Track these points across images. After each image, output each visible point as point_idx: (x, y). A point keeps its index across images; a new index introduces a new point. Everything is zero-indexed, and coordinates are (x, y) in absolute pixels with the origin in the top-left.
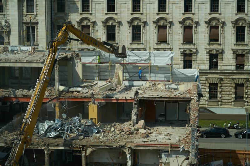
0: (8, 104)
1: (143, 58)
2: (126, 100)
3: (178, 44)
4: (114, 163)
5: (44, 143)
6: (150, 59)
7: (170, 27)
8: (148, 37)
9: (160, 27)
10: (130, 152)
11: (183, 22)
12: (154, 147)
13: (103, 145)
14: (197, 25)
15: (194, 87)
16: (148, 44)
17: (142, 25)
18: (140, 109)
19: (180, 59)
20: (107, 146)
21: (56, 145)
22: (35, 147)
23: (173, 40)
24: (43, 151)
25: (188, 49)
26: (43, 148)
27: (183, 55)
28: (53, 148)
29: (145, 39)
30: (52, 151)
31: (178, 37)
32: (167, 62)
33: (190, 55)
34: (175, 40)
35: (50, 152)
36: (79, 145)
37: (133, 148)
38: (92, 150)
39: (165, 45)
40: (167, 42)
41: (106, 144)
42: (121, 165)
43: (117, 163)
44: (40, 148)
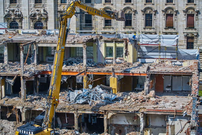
0: (45, 77)
1: (154, 40)
2: (140, 74)
3: (182, 29)
4: (129, 125)
5: (74, 108)
6: (160, 41)
7: (176, 15)
8: (158, 23)
9: (168, 15)
10: (143, 116)
11: (186, 11)
12: (162, 112)
13: (121, 110)
14: (198, 13)
15: (195, 64)
16: (158, 29)
17: (153, 13)
18: (151, 81)
19: (184, 41)
20: (125, 111)
21: (84, 110)
22: (67, 112)
23: (179, 25)
24: (73, 114)
25: (190, 33)
26: (73, 112)
27: (186, 37)
28: (81, 112)
29: (156, 25)
30: (80, 115)
31: (182, 23)
32: (173, 43)
33: (192, 38)
34: (180, 26)
35: (78, 115)
36: (102, 110)
37: (145, 113)
38: (112, 114)
39: (172, 29)
40: (173, 27)
41: (124, 110)
42: (135, 127)
43: (132, 125)
44: (71, 112)
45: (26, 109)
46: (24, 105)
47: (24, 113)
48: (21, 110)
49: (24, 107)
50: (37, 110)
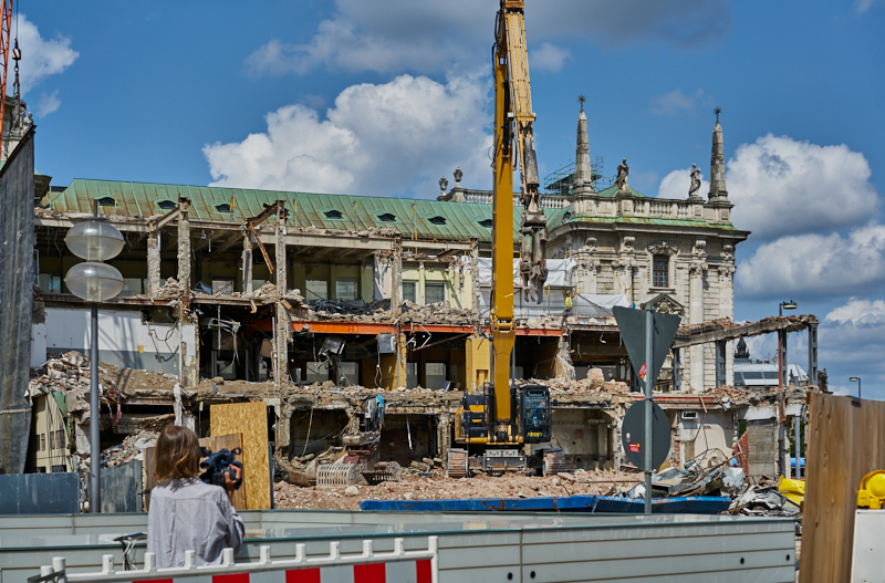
2: (544, 330)
5: (438, 400)
10: (623, 415)
20: (576, 403)
22: (418, 410)
24: (435, 418)
26: (437, 411)
35: (453, 420)
41: (576, 399)
42: (579, 460)
43: (571, 456)
44: (429, 411)
45: (294, 408)
46: (287, 392)
47: (288, 421)
48: (278, 412)
49: (286, 400)
50: (330, 407)
